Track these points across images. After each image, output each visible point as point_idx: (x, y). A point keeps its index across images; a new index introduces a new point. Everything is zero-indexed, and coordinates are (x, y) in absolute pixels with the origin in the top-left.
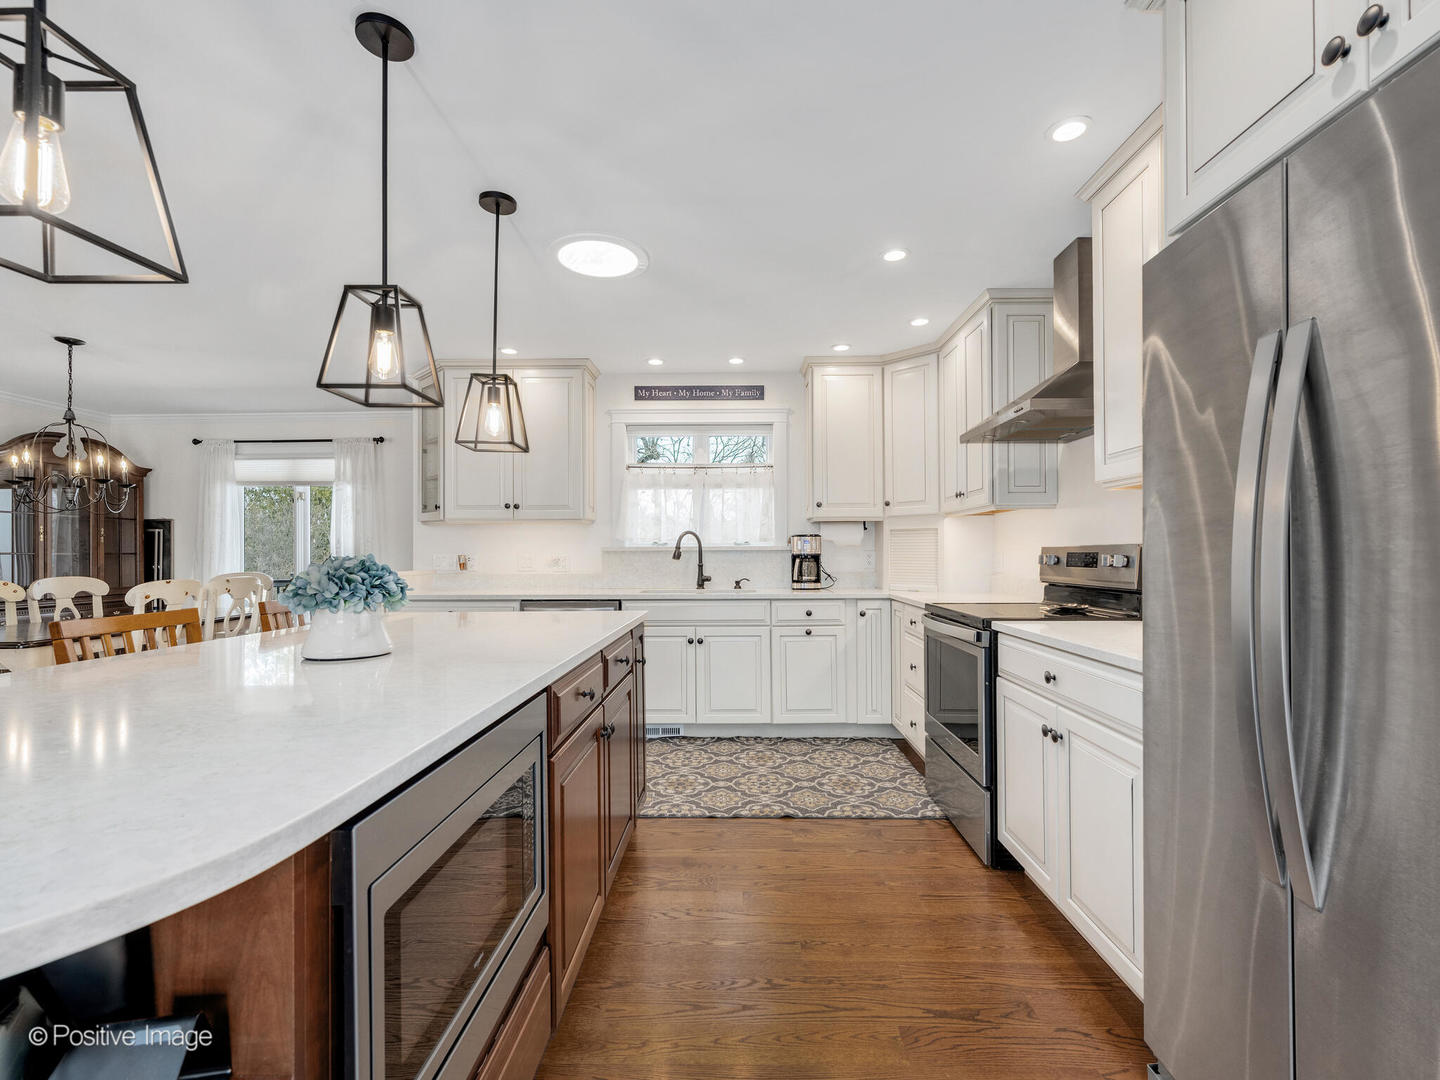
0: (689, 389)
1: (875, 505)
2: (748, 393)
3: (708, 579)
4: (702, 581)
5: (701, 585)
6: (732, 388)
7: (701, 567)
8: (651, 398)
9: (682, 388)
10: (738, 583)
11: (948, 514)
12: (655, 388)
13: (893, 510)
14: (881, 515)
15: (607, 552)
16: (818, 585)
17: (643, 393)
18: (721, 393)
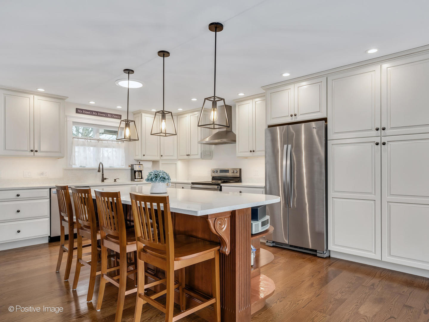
0: (97, 112)
1: (158, 156)
2: (116, 117)
3: (106, 179)
4: (103, 180)
5: (103, 181)
6: (112, 114)
7: (103, 175)
8: (82, 113)
9: (95, 112)
10: (115, 180)
11: (179, 160)
12: (85, 110)
13: (164, 158)
14: (159, 159)
15: (65, 170)
16: (141, 180)
17: (78, 111)
18: (108, 115)
